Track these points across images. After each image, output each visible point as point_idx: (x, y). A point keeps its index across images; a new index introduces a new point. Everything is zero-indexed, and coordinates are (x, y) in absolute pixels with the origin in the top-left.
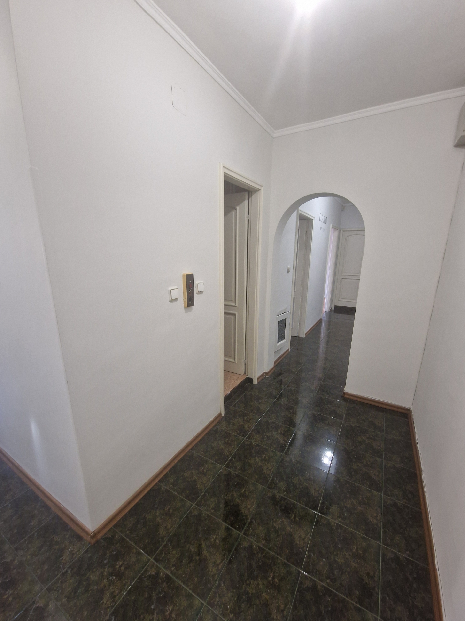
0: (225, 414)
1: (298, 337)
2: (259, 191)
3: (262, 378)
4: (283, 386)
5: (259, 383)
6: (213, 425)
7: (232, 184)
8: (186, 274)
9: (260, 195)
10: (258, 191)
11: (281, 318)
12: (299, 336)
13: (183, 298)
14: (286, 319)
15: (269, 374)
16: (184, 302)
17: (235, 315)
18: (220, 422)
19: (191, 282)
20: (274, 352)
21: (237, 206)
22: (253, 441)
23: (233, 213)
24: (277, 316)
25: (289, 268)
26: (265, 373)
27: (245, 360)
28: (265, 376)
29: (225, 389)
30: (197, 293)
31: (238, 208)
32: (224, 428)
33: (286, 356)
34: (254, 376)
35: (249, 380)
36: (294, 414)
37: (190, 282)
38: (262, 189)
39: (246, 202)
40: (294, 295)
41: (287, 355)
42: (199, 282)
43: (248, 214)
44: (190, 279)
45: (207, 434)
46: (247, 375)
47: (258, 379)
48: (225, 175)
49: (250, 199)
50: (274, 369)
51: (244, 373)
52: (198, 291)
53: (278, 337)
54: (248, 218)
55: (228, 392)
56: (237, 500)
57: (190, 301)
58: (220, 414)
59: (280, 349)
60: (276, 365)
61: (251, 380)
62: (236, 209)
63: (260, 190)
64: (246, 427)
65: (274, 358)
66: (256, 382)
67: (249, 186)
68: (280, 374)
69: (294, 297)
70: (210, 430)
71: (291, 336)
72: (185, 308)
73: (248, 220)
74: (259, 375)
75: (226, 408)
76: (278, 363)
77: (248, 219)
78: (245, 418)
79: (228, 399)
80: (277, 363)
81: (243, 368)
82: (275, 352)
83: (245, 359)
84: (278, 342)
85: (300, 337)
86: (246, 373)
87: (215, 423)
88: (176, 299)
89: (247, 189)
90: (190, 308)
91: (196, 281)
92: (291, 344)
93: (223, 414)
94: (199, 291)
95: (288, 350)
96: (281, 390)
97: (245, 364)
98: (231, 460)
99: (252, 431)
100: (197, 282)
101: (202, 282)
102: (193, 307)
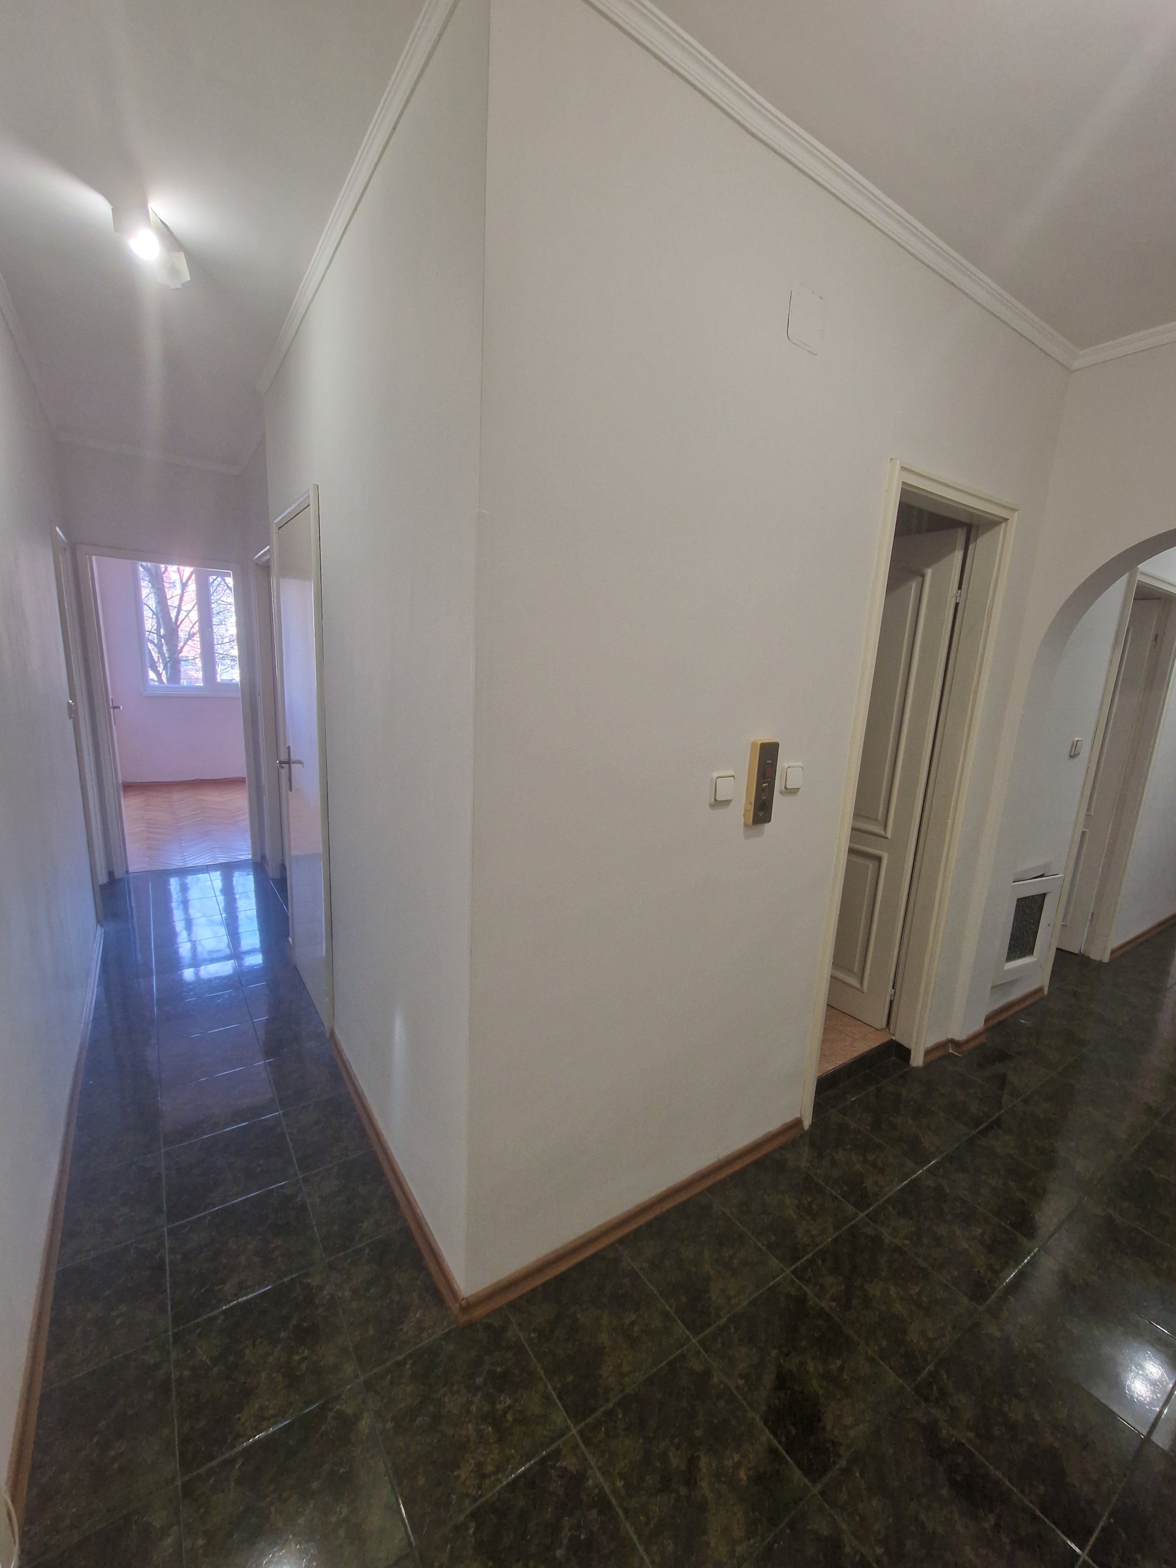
0: (813, 1125)
1: (1083, 955)
2: (1003, 524)
3: (938, 1054)
4: (1005, 1097)
5: (927, 1066)
6: (775, 1144)
7: (921, 511)
8: (760, 743)
9: (1005, 534)
10: (1001, 523)
11: (1030, 889)
12: (1087, 954)
13: (744, 801)
14: (1044, 895)
15: (966, 1048)
16: (745, 810)
17: (879, 859)
18: (793, 1144)
19: (770, 762)
20: (990, 986)
21: (928, 566)
22: (885, 1232)
23: (914, 586)
24: (1014, 882)
25: (1075, 745)
26: (952, 1041)
27: (893, 990)
28: (951, 1051)
29: (823, 1057)
30: (781, 792)
31: (929, 572)
32: (804, 1164)
33: (1032, 1005)
34: (914, 1040)
35: (898, 1052)
36: (1038, 1194)
37: (768, 764)
38: (1014, 518)
39: (958, 555)
40: (1085, 826)
41: (1033, 1003)
42: (791, 764)
43: (960, 588)
44: (768, 755)
45: (756, 1163)
46: (894, 1035)
47: (928, 1052)
48: (902, 489)
49: (971, 547)
50: (983, 1039)
51: (884, 1026)
52: (786, 788)
53: (1010, 944)
54: (958, 598)
55: (830, 1067)
56: (815, 1383)
57: (762, 811)
58: (798, 1123)
59: (1012, 983)
60: (993, 1027)
61: (904, 1053)
62: (923, 576)
63: (1006, 520)
64: (868, 1184)
65: (988, 1005)
66: (917, 1060)
67: (972, 513)
68: (1002, 1056)
69: (1084, 833)
70: (766, 1156)
71: (1057, 949)
72: (746, 825)
73: (957, 605)
74: (930, 1044)
75: (819, 1108)
76: (1000, 1023)
77: (958, 601)
78: (871, 1157)
79: (827, 1085)
80: (994, 1022)
81: (884, 1011)
82: (992, 987)
83: (893, 988)
84: (1010, 958)
85: (1088, 958)
86: (892, 1027)
87: (782, 1140)
88: (727, 803)
89: (963, 518)
90: (759, 827)
91: (784, 762)
92: (1053, 971)
93: (807, 1124)
94: (788, 787)
95: (1040, 990)
96: (1000, 1108)
97: (891, 1002)
98: (811, 1262)
99: (888, 1201)
100: (786, 765)
101: (800, 764)
102: (767, 825)
